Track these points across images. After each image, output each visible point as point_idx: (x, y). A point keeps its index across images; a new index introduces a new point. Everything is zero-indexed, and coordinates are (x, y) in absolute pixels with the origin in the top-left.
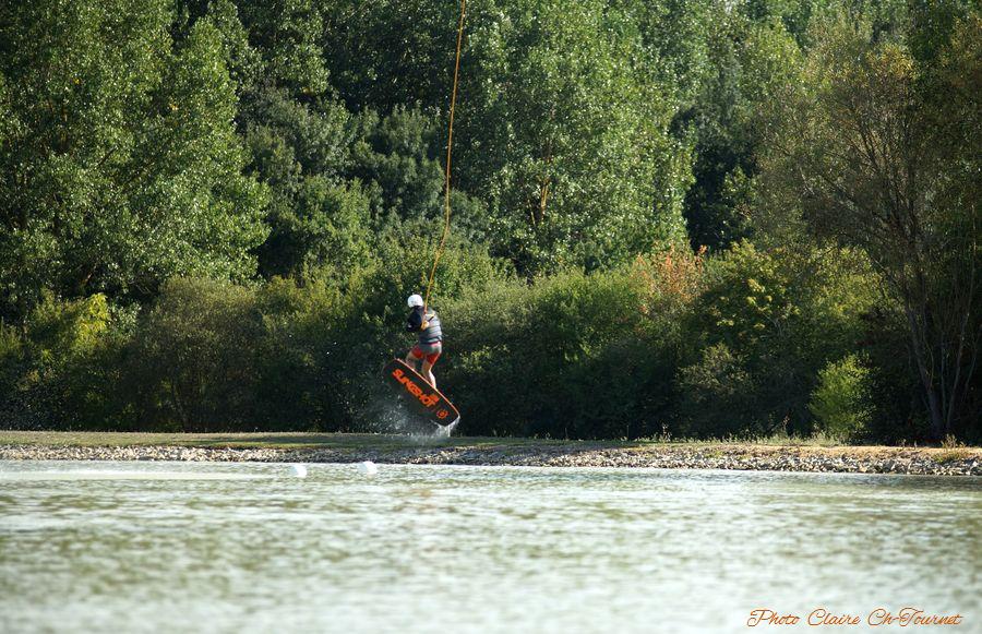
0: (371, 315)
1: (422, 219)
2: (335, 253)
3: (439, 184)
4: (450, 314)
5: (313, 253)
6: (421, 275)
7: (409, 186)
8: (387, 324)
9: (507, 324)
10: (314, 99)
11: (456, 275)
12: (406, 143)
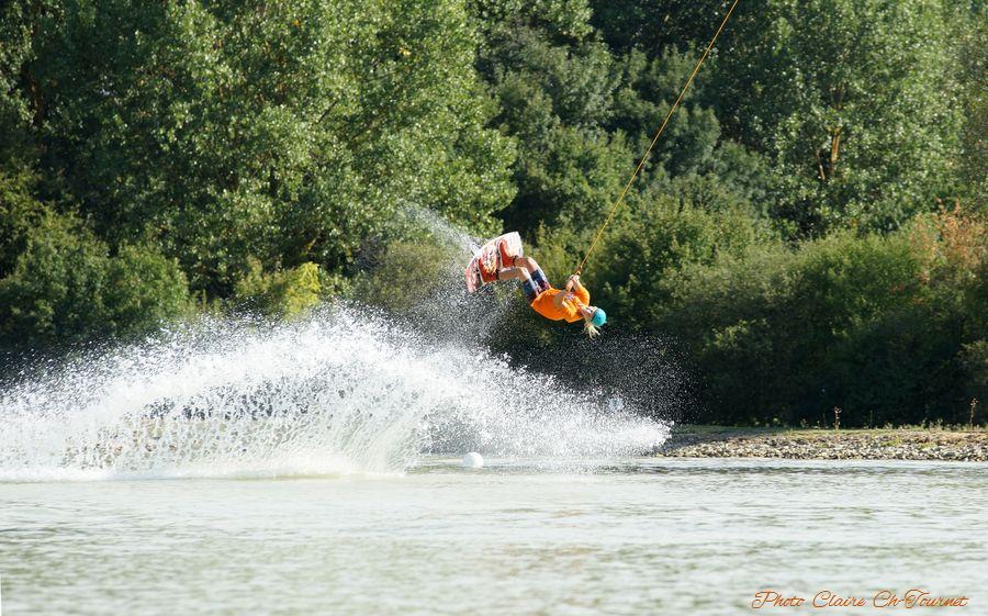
0: (614, 284)
1: (693, 175)
2: (590, 215)
3: (713, 136)
5: (567, 215)
7: (679, 140)
8: (632, 294)
9: (766, 295)
10: (576, 39)
11: (711, 239)
12: (676, 90)
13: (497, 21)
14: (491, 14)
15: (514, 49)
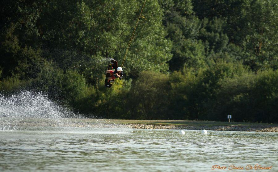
0: (205, 83)
1: (221, 53)
2: (193, 64)
3: (226, 42)
4: (230, 83)
6: (221, 71)
7: (217, 43)
8: (210, 86)
9: (248, 86)
10: (188, 15)
11: (232, 71)
12: (217, 29)
13: (167, 9)
14: (165, 7)
15: (172, 17)
